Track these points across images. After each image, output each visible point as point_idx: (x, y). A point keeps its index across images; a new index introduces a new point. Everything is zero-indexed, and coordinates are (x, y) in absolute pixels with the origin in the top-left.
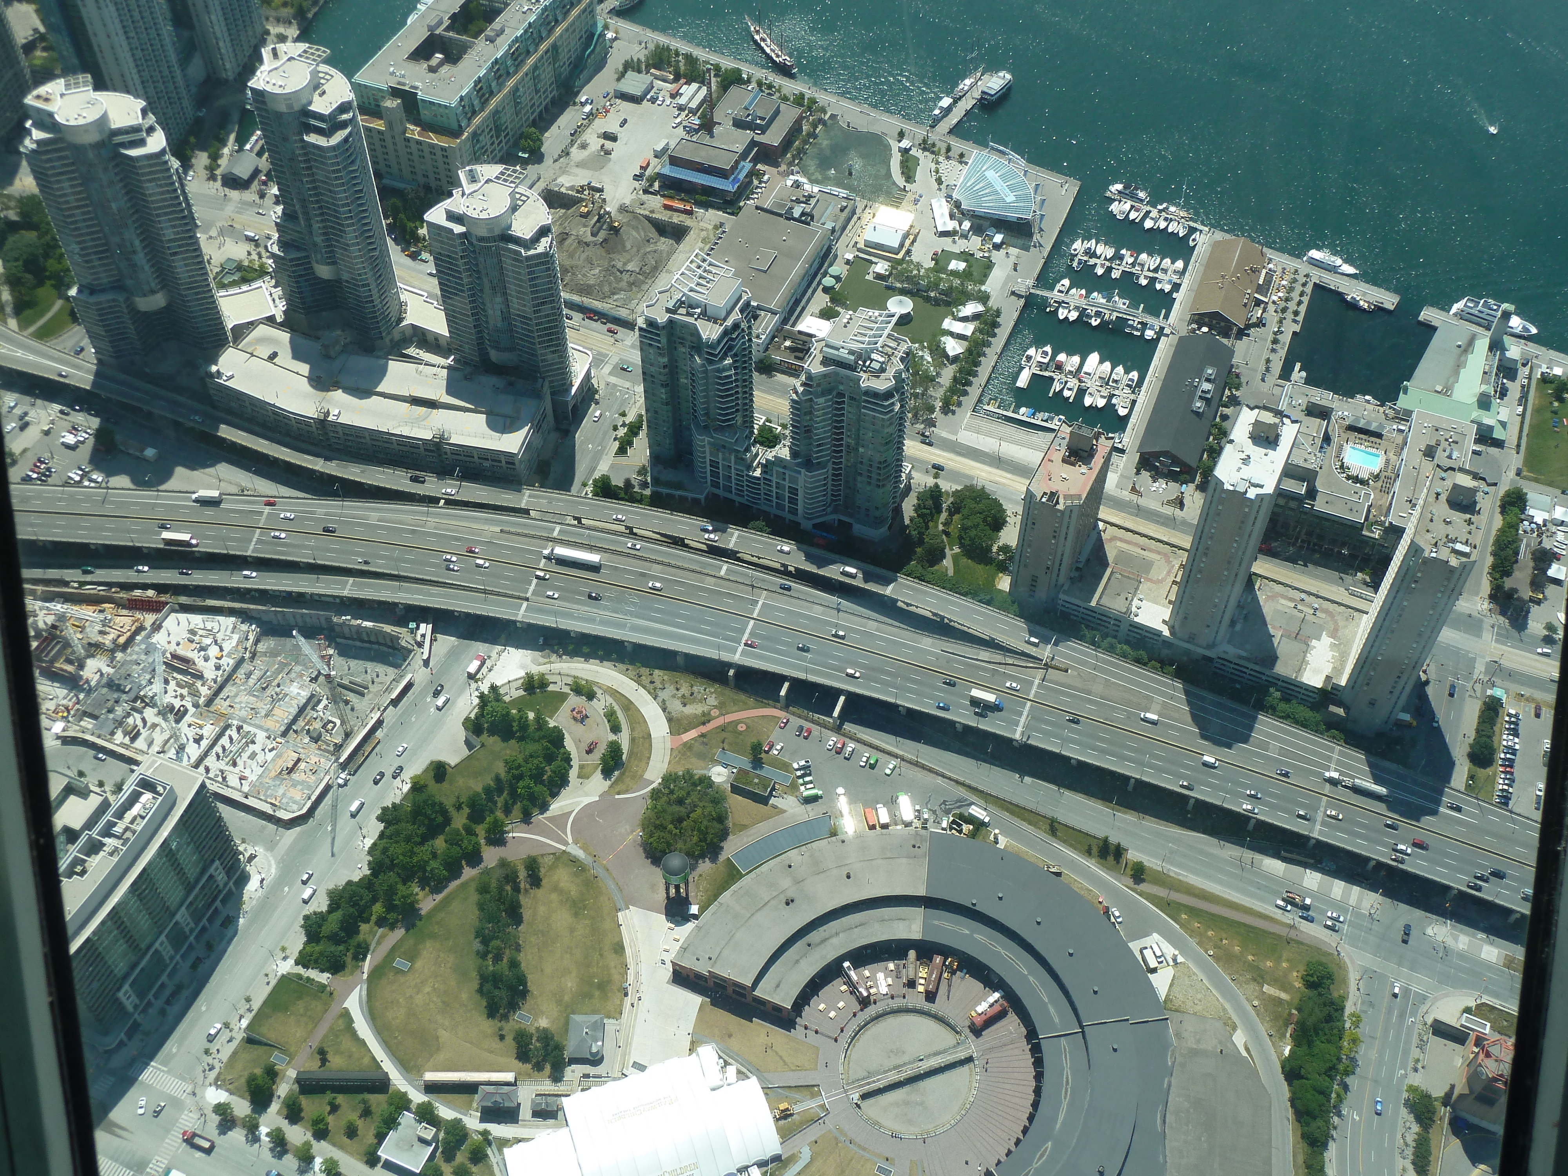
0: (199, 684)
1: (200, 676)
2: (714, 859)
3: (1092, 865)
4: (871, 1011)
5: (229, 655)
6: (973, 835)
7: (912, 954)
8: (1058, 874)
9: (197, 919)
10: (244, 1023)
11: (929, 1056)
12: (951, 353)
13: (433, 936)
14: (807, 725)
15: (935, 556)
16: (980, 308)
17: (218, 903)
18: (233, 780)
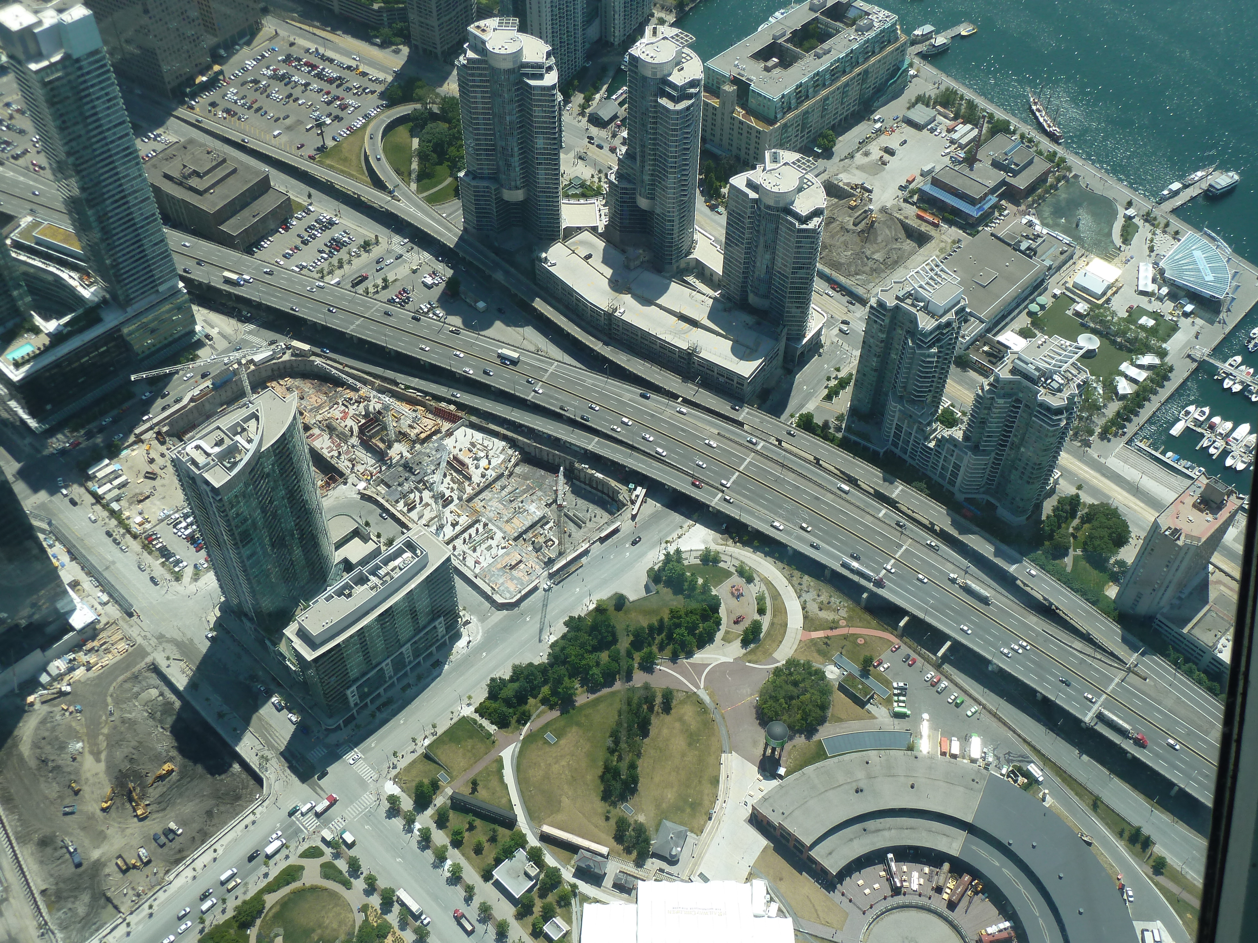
0: (467, 483)
1: (469, 479)
2: (809, 737)
3: (1121, 847)
4: (900, 900)
5: (493, 469)
6: (1026, 787)
7: (946, 866)
8: (1089, 844)
9: (416, 656)
10: (427, 742)
12: (1121, 392)
13: (579, 724)
14: (913, 655)
15: (1060, 552)
16: (1157, 361)
17: (434, 648)
18: (470, 562)
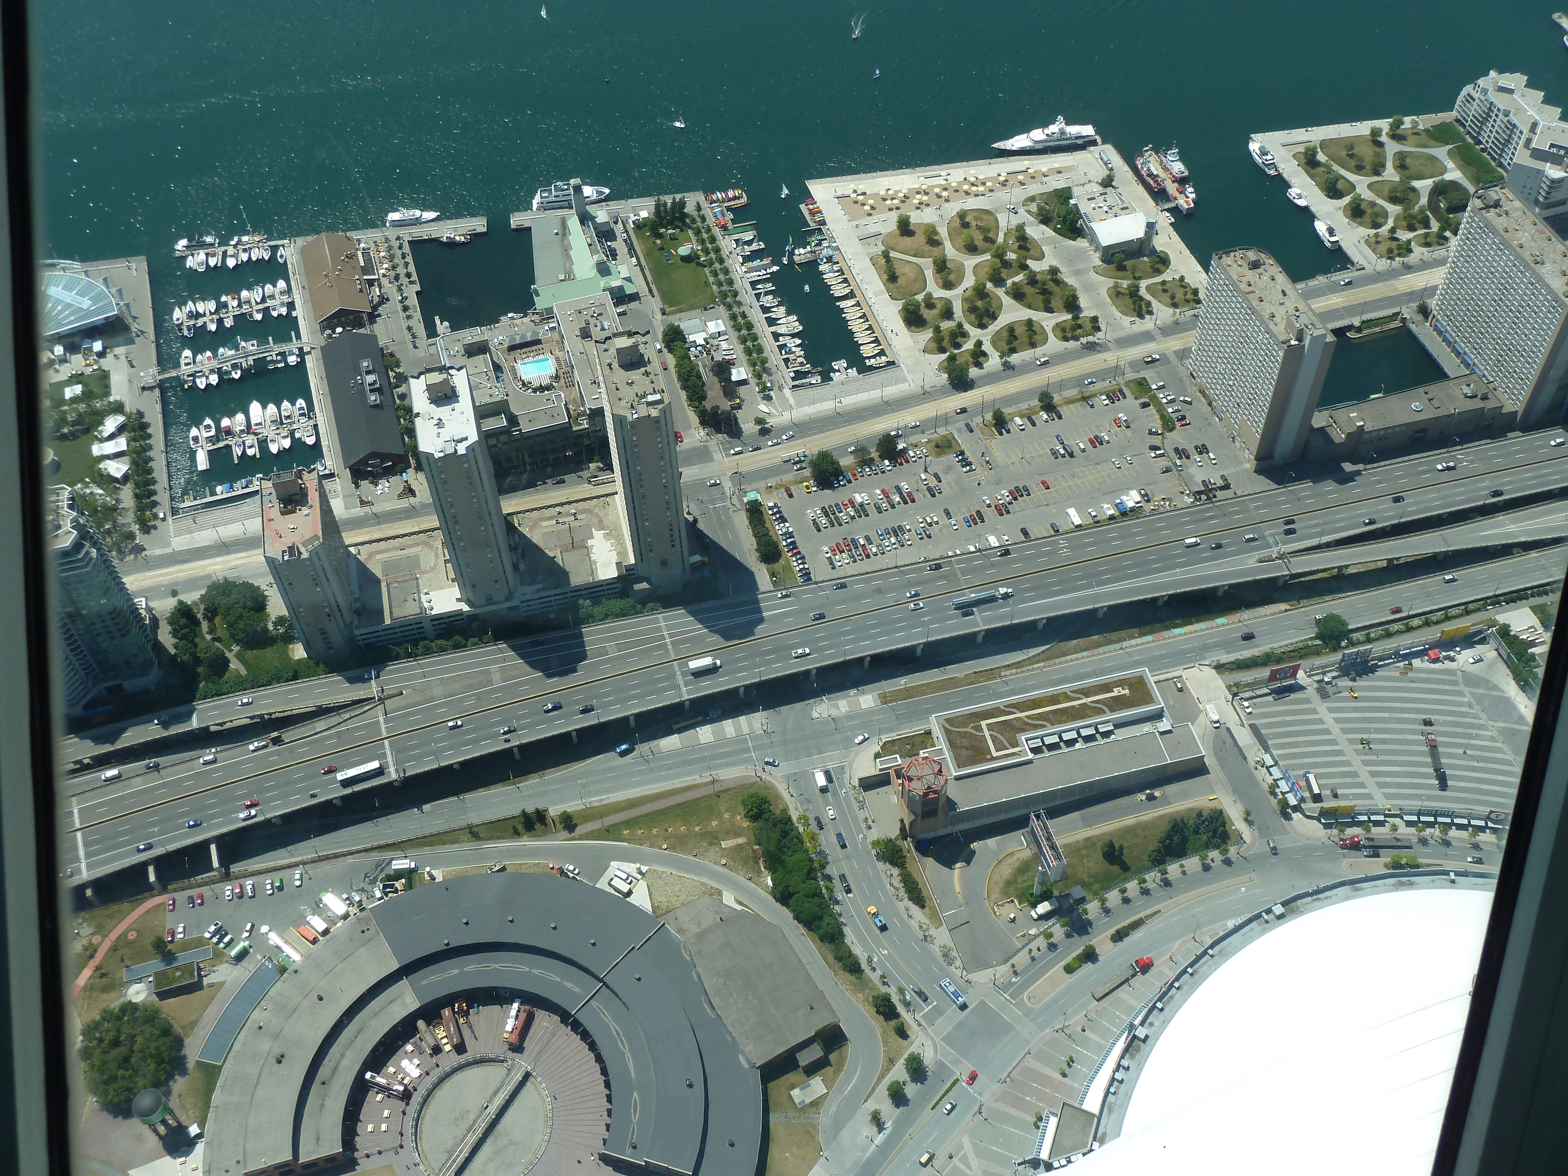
2: (183, 1072)
3: (527, 842)
4: (416, 1098)
6: (409, 886)
7: (421, 1024)
8: (503, 869)
11: (491, 1100)
12: (118, 475)
14: (194, 892)
15: (220, 665)
16: (121, 419)
